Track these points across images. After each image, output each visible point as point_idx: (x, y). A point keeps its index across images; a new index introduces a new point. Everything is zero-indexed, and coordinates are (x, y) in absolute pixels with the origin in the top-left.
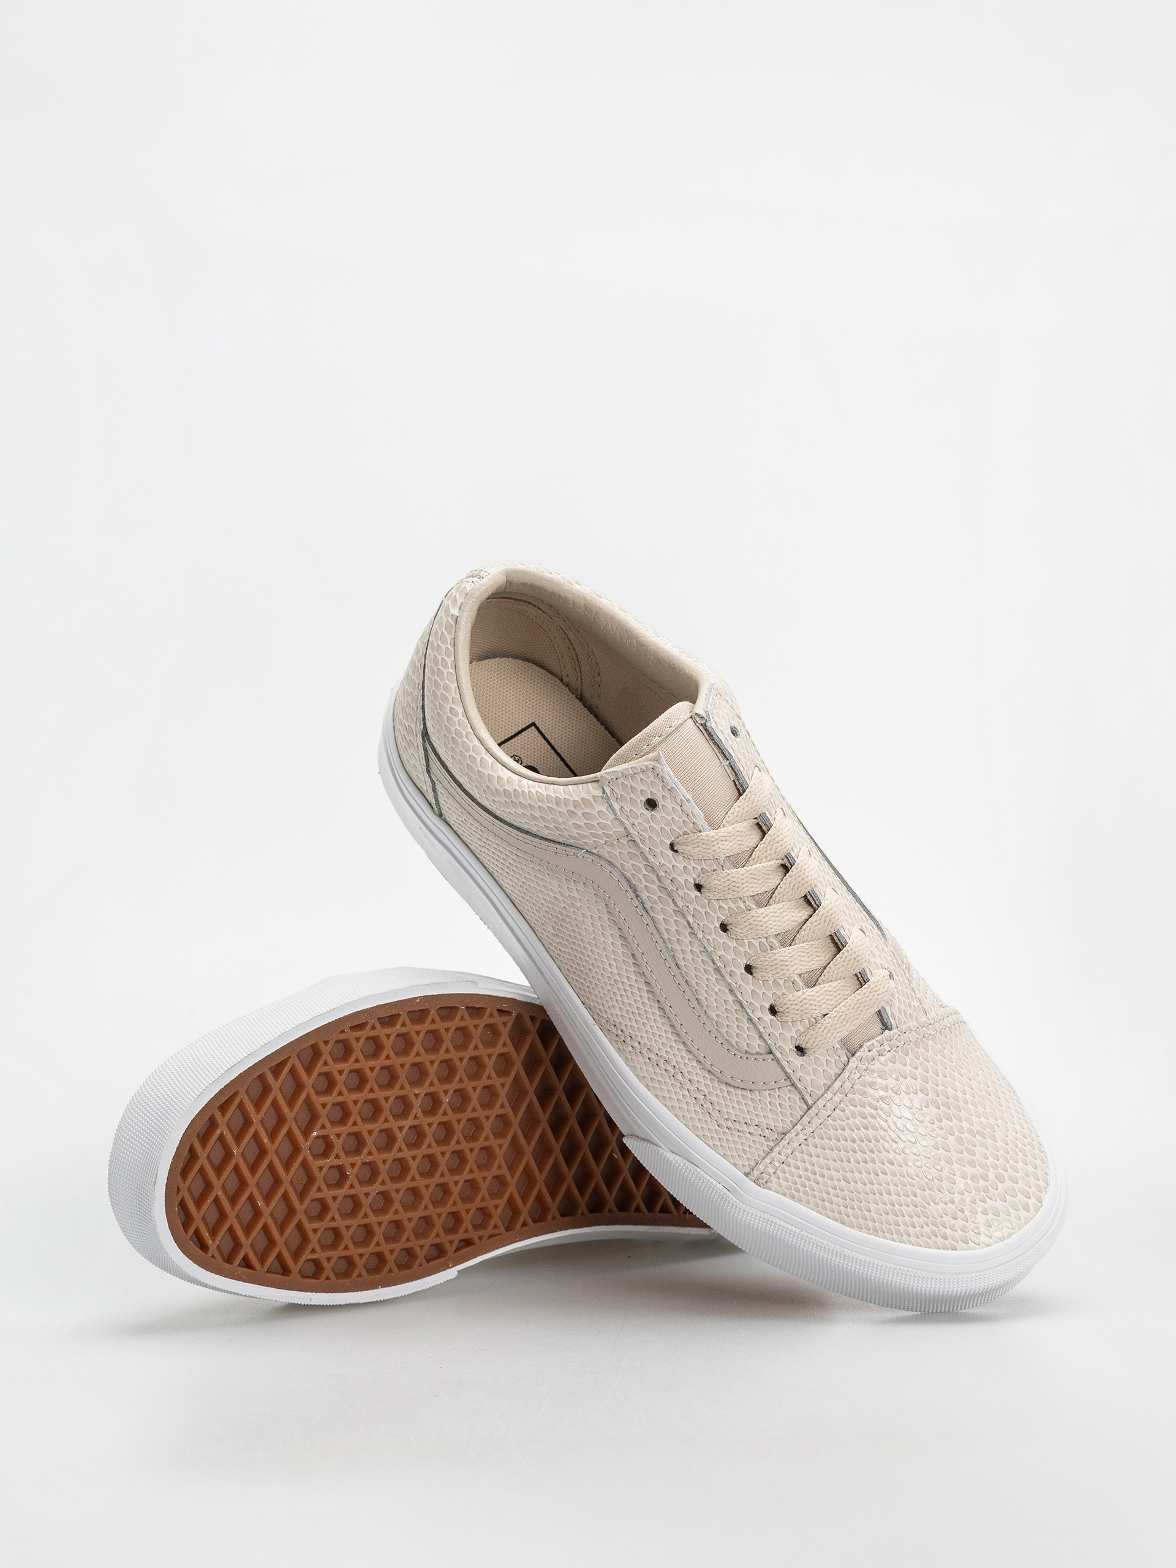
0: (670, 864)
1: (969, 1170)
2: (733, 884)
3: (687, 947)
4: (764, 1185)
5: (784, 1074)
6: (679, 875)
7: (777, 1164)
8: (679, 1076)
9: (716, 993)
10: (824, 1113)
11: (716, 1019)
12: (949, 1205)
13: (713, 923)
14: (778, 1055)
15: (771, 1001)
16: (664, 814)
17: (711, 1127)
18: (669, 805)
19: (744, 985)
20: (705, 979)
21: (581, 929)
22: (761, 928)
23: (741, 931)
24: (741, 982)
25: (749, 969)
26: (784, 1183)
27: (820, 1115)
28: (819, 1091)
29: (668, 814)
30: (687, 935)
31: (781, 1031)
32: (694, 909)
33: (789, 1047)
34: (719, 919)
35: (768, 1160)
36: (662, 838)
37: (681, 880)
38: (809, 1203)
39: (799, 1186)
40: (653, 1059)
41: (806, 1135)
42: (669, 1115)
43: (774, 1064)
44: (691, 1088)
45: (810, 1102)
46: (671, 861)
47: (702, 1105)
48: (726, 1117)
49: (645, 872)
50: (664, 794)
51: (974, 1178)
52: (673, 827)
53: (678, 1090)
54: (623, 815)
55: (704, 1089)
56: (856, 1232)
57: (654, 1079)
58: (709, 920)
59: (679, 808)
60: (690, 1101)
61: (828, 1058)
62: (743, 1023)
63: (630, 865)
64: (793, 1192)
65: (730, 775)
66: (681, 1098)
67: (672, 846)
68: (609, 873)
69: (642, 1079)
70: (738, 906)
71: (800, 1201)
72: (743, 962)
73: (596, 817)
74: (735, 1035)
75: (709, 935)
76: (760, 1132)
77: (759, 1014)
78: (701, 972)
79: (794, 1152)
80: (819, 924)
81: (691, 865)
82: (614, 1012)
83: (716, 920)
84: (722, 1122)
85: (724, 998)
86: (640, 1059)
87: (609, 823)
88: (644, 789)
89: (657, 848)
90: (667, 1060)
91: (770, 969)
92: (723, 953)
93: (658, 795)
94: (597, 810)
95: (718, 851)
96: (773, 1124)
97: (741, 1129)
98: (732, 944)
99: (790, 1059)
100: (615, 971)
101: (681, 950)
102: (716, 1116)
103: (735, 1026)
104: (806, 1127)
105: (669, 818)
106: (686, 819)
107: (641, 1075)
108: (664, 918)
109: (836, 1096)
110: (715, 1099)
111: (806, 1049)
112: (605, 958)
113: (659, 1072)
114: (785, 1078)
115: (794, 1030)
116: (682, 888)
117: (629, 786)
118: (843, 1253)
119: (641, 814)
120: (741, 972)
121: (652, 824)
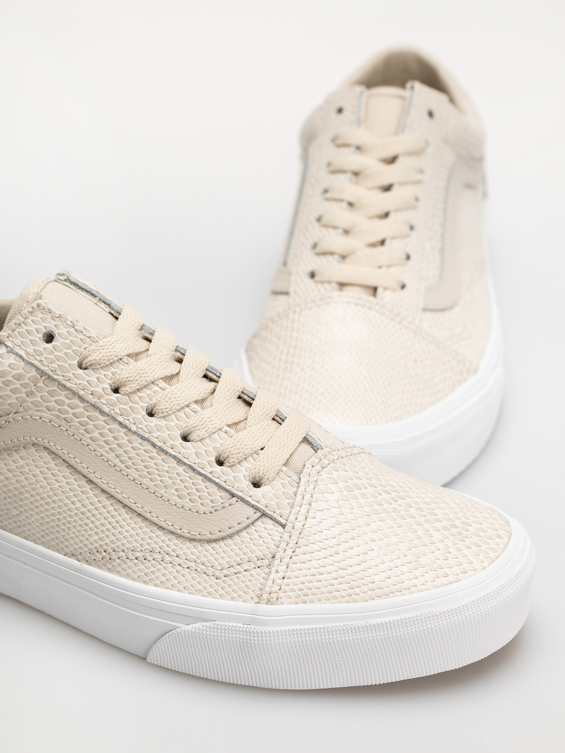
0: (84, 381)
1: (438, 525)
2: (142, 372)
3: (127, 446)
4: (276, 602)
5: (252, 509)
6: (96, 386)
7: (280, 581)
8: (167, 558)
9: (167, 472)
10: (299, 525)
11: (176, 493)
12: (437, 552)
13: (139, 413)
14: (240, 494)
15: (215, 454)
16: (63, 340)
17: (211, 583)
18: (64, 331)
19: (187, 451)
20: (154, 465)
21: (37, 489)
22: (180, 399)
23: (165, 407)
24: (183, 450)
25: (185, 438)
26: (292, 594)
27: (296, 528)
28: (287, 510)
29: (66, 339)
30: (124, 435)
31: (234, 474)
32: (119, 409)
33: (246, 484)
34: (143, 407)
35: (270, 582)
36: (70, 362)
37: (99, 390)
38: (320, 600)
39: (305, 590)
40: (140, 556)
41: (292, 548)
42: (173, 594)
43: (240, 504)
44: (181, 561)
45: (283, 522)
46: (84, 378)
47: (196, 570)
48: (220, 568)
49: (67, 401)
50: (55, 323)
51: (445, 528)
52: (74, 348)
53: (171, 569)
54: (30, 357)
55: (192, 556)
56: (370, 603)
57: (148, 572)
58: (136, 413)
59: (72, 330)
60: (184, 572)
61: (282, 481)
62: (199, 484)
63: (54, 403)
64: (303, 597)
65: (105, 309)
66: (176, 574)
67: (80, 366)
68: (40, 420)
69: (138, 579)
70: (154, 391)
71: (312, 602)
72: (177, 434)
73: (9, 371)
74: (198, 498)
75: (141, 424)
76: (254, 566)
77: (209, 469)
78: (147, 461)
79: (289, 566)
80: (227, 387)
81: (101, 374)
82: (92, 540)
83: (141, 410)
84: (218, 574)
85: (175, 472)
86: (130, 564)
87: (21, 371)
88: (38, 327)
89: (69, 372)
90: (152, 550)
91: (202, 427)
92: (159, 433)
93: (51, 326)
94: (7, 364)
95: (117, 351)
96: (261, 554)
97: (236, 571)
98: (163, 422)
99: (251, 493)
100: (79, 505)
101: (124, 451)
102: (211, 572)
103: (195, 491)
104: (290, 542)
105: (68, 341)
106: (82, 337)
107: (136, 576)
108: (99, 433)
109: (302, 508)
110: (205, 560)
111: (260, 480)
112: (66, 499)
113: (149, 564)
114: (254, 511)
115: (243, 469)
116: (103, 397)
117: (25, 331)
118: (368, 625)
119: (44, 349)
120: (179, 442)
121: (57, 353)
